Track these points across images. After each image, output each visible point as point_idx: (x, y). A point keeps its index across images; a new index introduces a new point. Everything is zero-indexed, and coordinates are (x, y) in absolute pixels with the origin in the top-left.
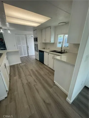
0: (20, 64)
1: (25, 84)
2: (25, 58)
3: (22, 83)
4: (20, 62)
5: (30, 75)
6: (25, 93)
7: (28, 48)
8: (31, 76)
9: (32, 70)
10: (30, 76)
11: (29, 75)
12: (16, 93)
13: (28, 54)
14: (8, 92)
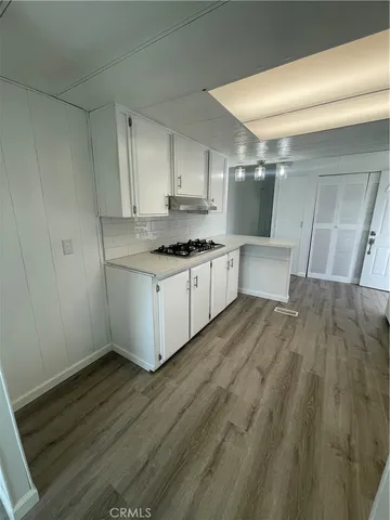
0: (279, 304)
1: (213, 386)
2: (327, 287)
3: (212, 374)
4: (285, 298)
5: (261, 373)
6: (184, 411)
7: (372, 242)
8: (263, 380)
9: (295, 358)
10: (257, 375)
11: (259, 369)
12: (172, 383)
13: (358, 273)
14: (162, 362)
